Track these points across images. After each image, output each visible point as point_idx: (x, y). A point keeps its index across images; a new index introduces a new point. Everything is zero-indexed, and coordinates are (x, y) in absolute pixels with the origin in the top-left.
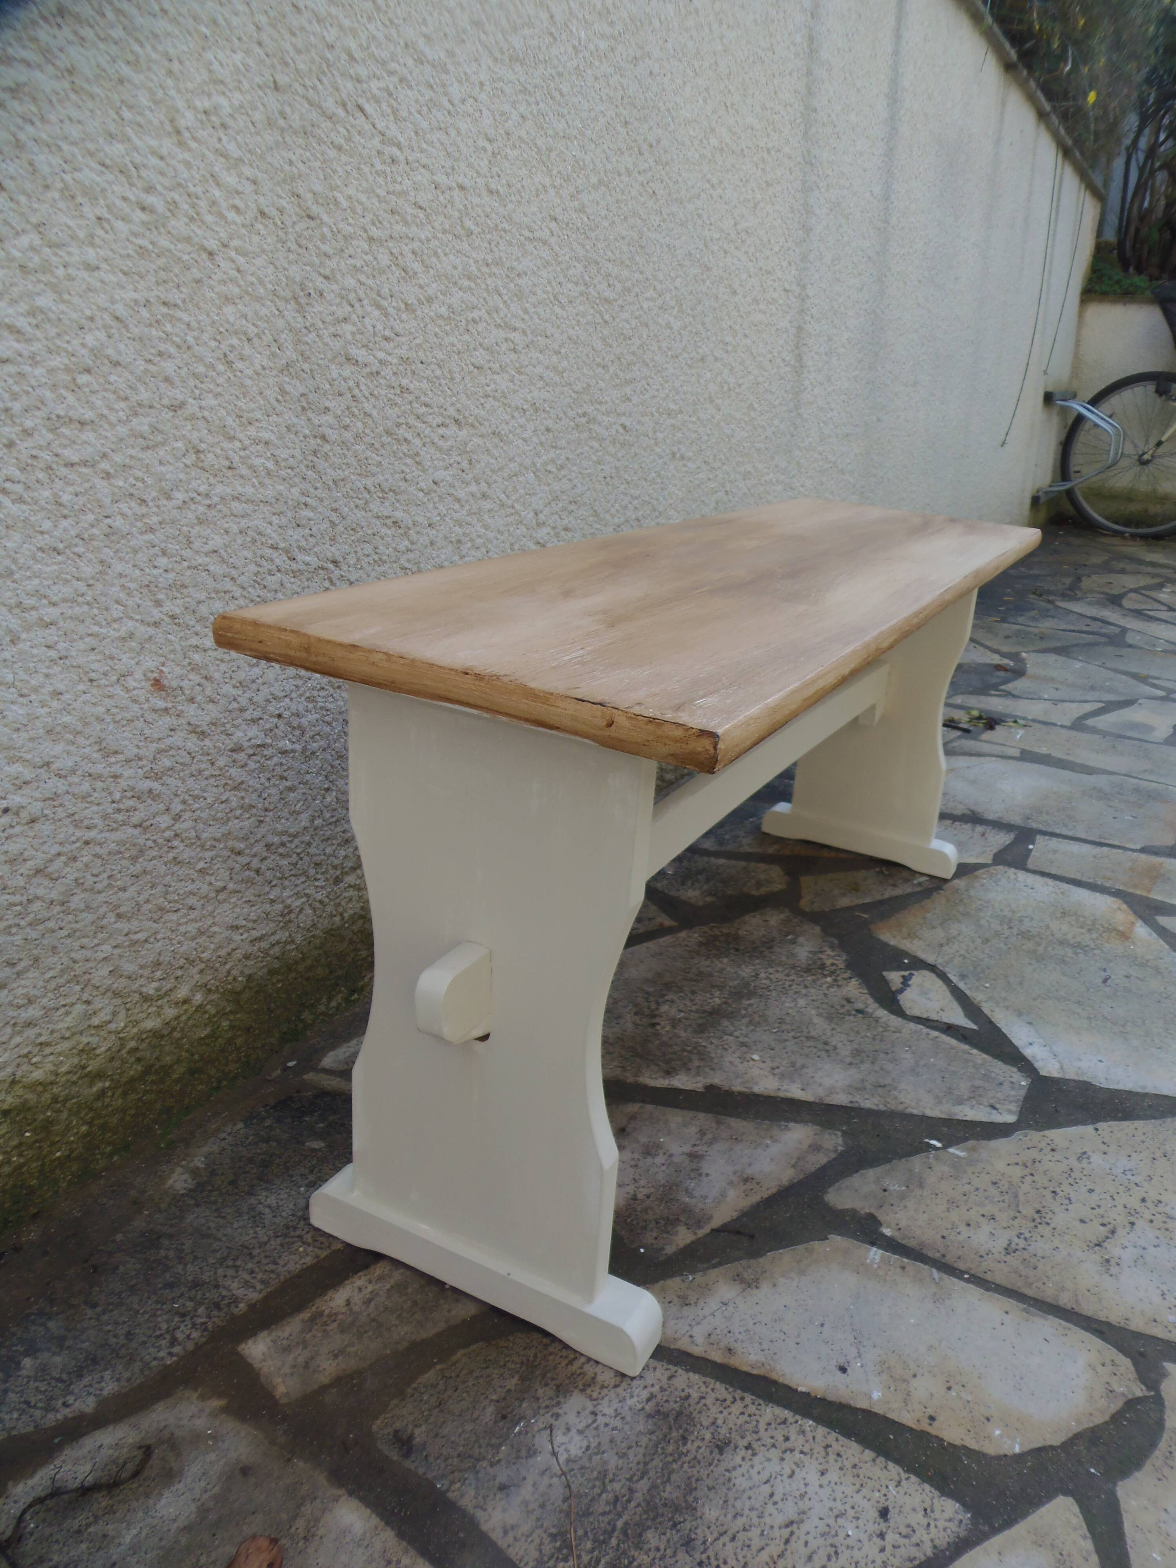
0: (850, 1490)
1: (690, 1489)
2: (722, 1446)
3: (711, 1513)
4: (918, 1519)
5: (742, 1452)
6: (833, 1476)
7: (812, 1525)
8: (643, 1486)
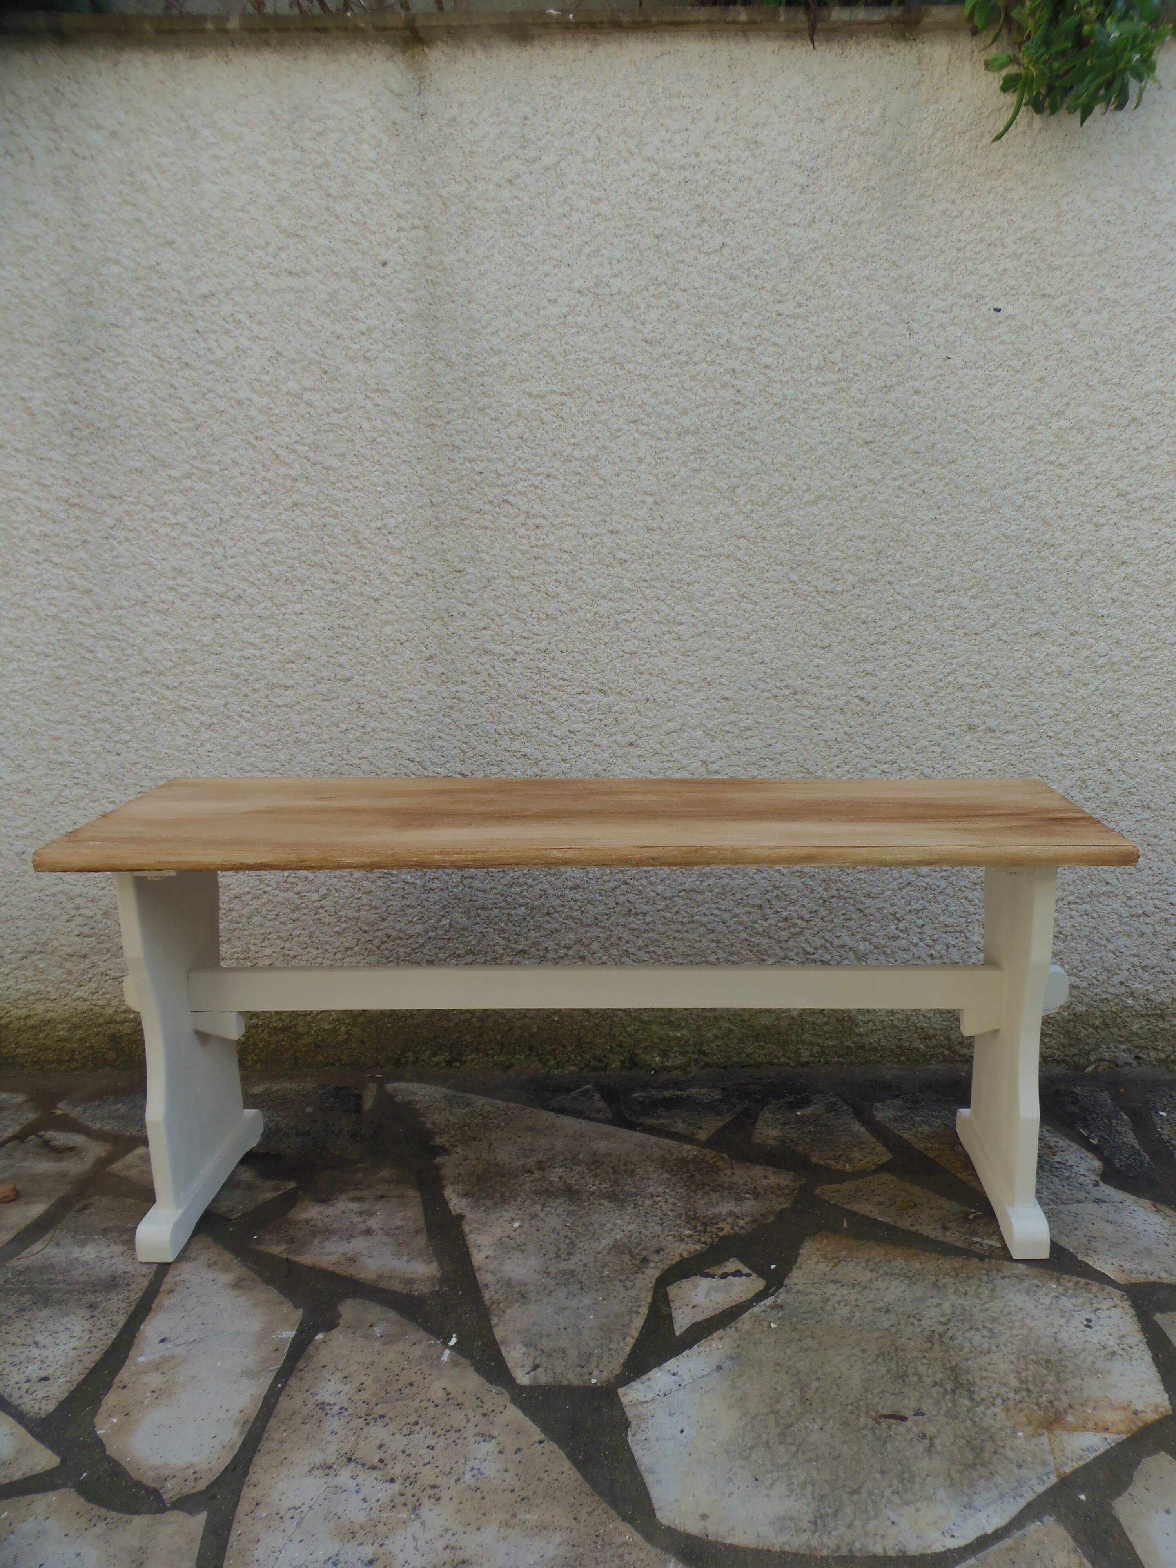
0: (63, 1361)
1: (59, 1303)
2: (92, 1306)
3: (44, 1313)
4: (40, 1394)
5: (88, 1315)
6: (72, 1353)
7: (35, 1352)
8: (61, 1286)
